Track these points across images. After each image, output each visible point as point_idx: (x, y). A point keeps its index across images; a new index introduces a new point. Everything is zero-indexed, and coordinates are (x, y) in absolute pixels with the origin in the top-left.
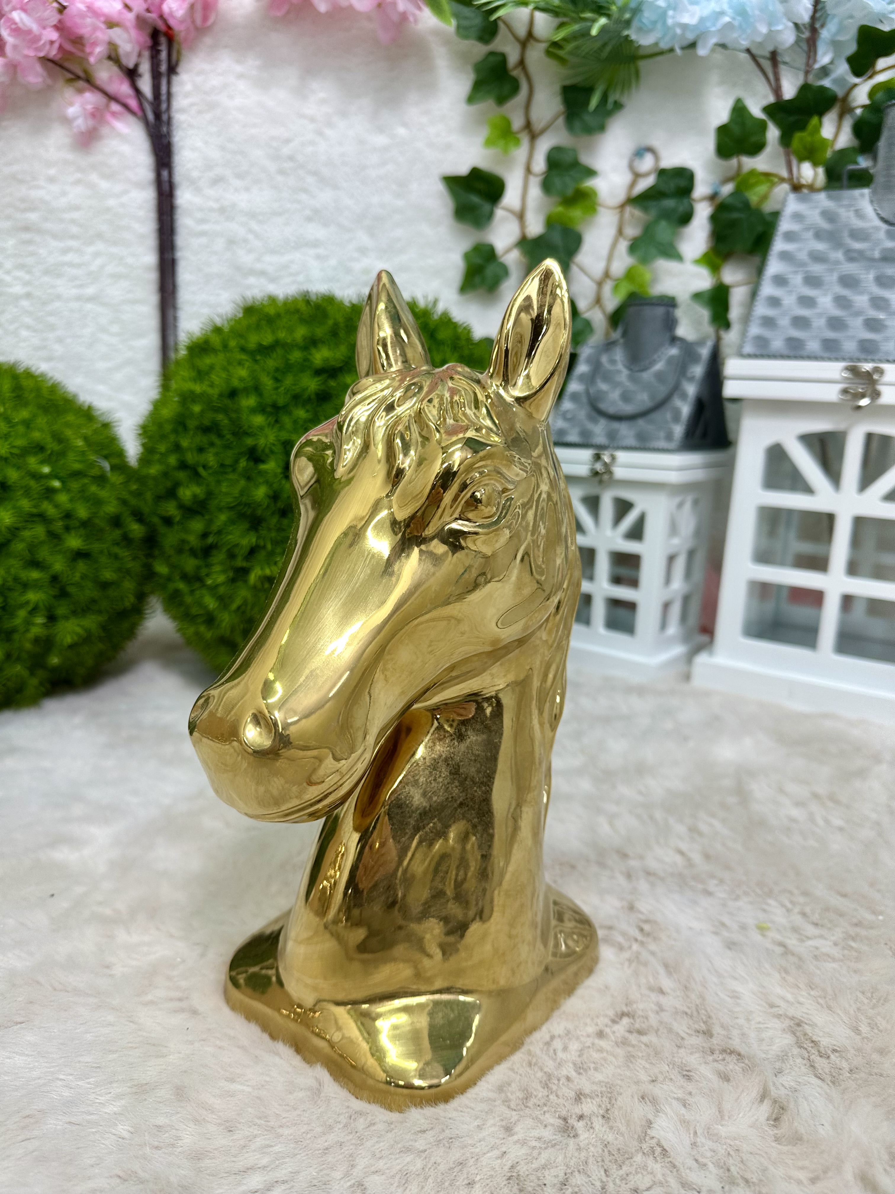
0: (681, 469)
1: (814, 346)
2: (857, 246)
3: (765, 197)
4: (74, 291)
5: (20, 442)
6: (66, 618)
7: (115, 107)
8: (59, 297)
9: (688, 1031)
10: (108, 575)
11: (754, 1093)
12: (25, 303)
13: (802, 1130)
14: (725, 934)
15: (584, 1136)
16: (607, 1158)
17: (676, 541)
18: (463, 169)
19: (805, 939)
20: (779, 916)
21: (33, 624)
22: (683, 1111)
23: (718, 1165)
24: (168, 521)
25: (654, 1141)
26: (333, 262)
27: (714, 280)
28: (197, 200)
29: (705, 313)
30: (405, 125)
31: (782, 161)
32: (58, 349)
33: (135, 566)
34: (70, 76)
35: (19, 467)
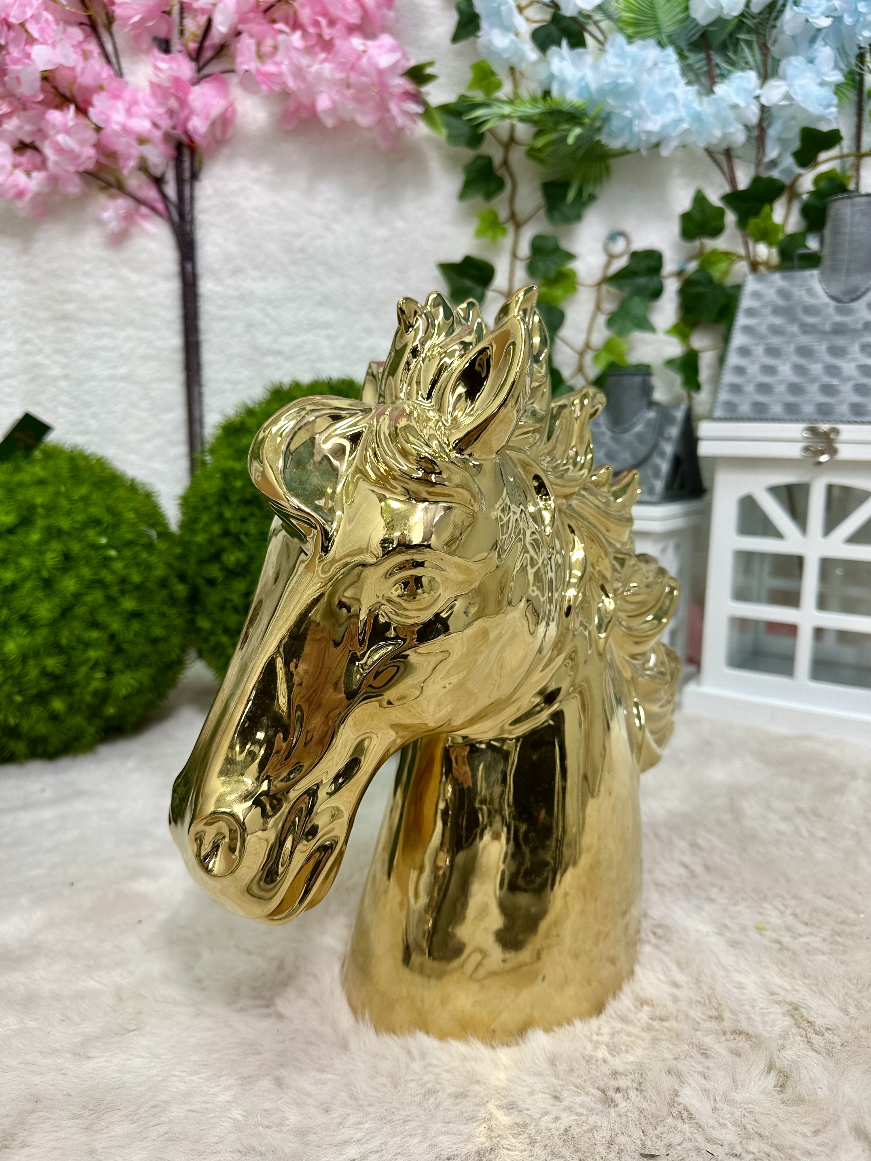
0: (662, 519)
1: (777, 409)
2: (811, 320)
3: (726, 273)
4: (108, 372)
5: (80, 517)
6: (122, 672)
7: (144, 210)
8: (93, 378)
9: (702, 1017)
10: (158, 632)
11: (762, 1065)
12: (63, 384)
13: (803, 1092)
14: (728, 934)
15: (623, 1105)
16: (644, 1122)
18: (457, 257)
19: (797, 936)
20: (774, 918)
21: (93, 679)
22: (703, 1081)
23: (735, 1124)
24: (211, 582)
25: (681, 1108)
26: (342, 341)
27: (684, 348)
28: (219, 289)
29: (678, 379)
30: (403, 218)
31: (739, 240)
32: (93, 424)
33: (179, 622)
34: (103, 184)
35: (80, 540)
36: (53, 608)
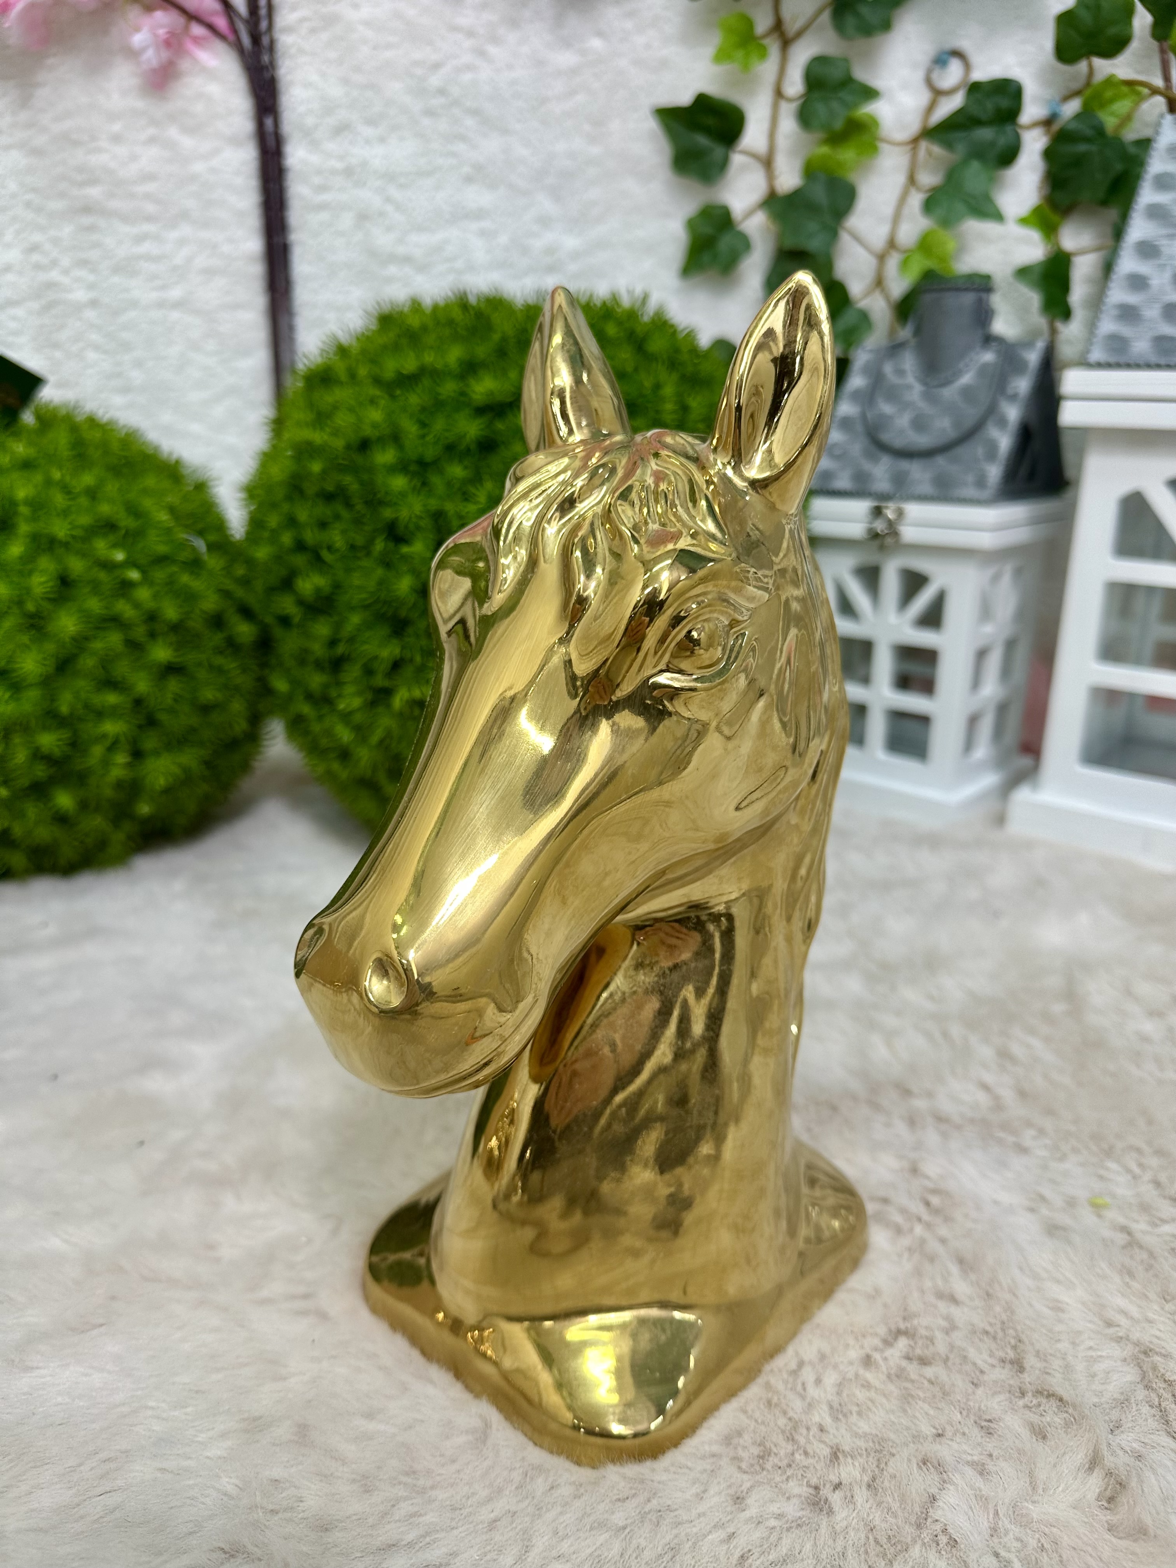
0: (996, 528)
3: (1127, 119)
4: (154, 295)
5: (85, 520)
6: (157, 753)
7: (197, 30)
8: (134, 304)
9: (990, 1360)
10: (209, 694)
11: (1080, 1457)
12: (90, 314)
13: (1148, 1520)
14: (1045, 1211)
15: (842, 1515)
16: (873, 1549)
17: (988, 629)
18: (684, 98)
19: (1158, 1222)
20: (1122, 1186)
21: (114, 764)
22: (979, 1482)
24: (285, 621)
25: (938, 1527)
26: (503, 239)
27: (1049, 247)
28: (315, 159)
29: (1034, 298)
30: (600, 34)
33: (244, 681)
35: (83, 555)
36: (45, 659)
